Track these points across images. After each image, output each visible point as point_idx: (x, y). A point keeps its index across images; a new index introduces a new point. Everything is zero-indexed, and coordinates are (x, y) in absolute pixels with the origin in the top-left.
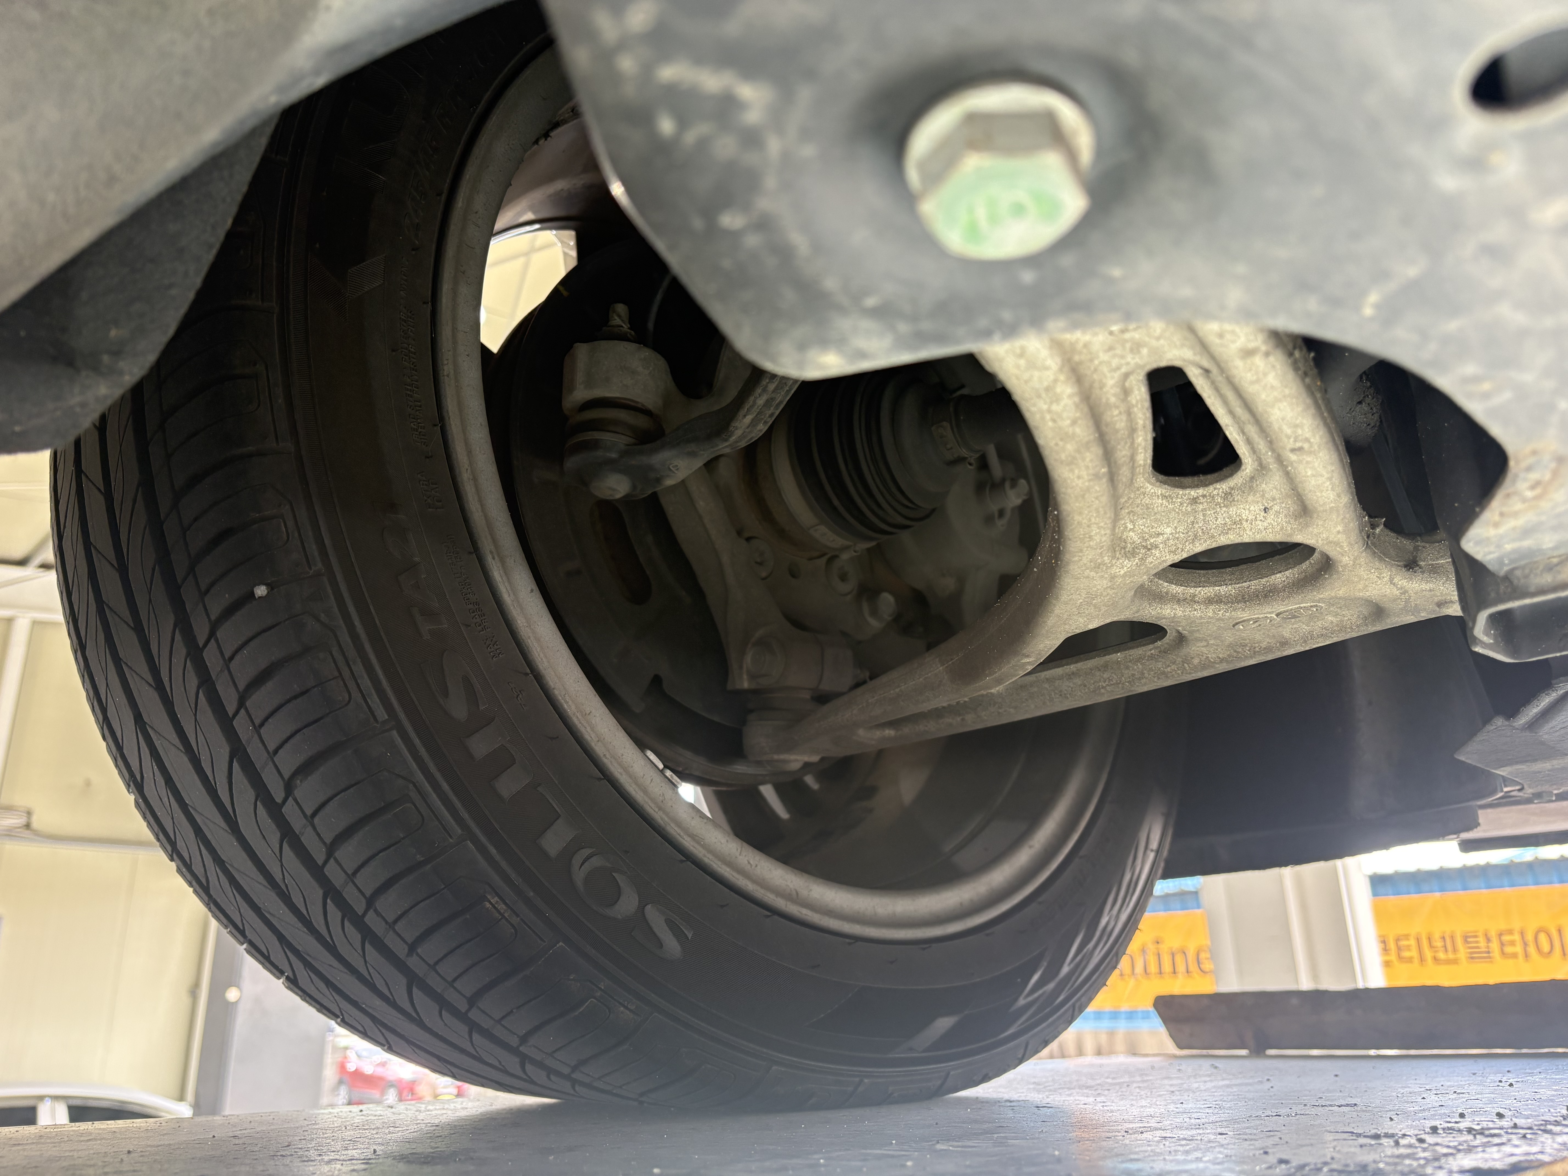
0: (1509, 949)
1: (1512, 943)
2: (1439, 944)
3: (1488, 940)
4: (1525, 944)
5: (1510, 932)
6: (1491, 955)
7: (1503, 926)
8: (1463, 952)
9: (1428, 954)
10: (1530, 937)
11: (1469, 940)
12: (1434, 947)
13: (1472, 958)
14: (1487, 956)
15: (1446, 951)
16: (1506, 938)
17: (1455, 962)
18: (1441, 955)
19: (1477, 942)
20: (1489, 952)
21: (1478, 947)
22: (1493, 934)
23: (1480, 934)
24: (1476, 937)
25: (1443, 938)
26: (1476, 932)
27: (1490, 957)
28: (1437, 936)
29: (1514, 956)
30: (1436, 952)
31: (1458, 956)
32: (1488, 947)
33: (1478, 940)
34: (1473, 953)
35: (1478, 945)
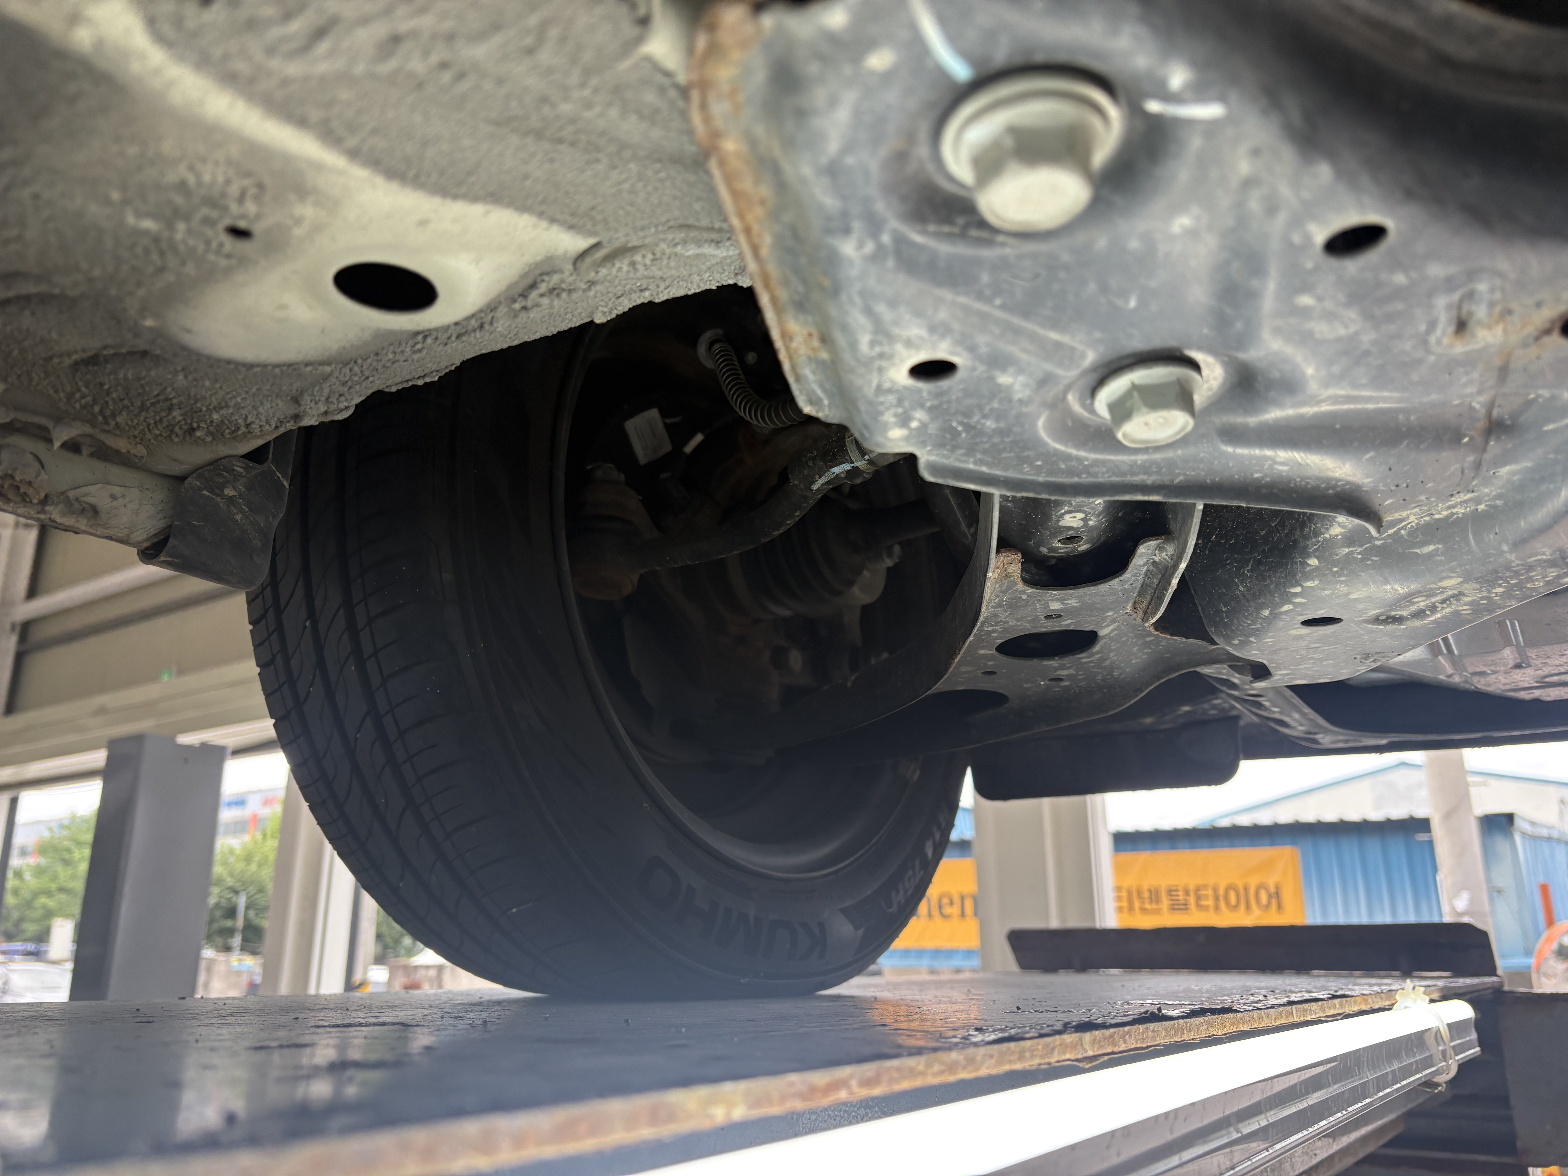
0: (1204, 903)
1: (1206, 897)
2: (1146, 895)
3: (1187, 893)
4: (1217, 898)
5: (1205, 887)
6: (1188, 906)
7: (1200, 882)
8: (1165, 903)
9: (1137, 905)
10: (1221, 892)
11: (1173, 893)
12: (1143, 898)
13: (1173, 909)
14: (1184, 907)
15: (1151, 902)
16: (1203, 892)
17: (1157, 912)
18: (1148, 906)
19: (1177, 895)
20: (1186, 905)
21: (1178, 900)
22: (1192, 888)
23: (1180, 888)
24: (1177, 891)
25: (1150, 891)
26: (1177, 886)
27: (1187, 909)
28: (1145, 887)
29: (1206, 908)
30: (1143, 903)
31: (1161, 906)
32: (1186, 900)
33: (1178, 893)
34: (1173, 905)
35: (1178, 898)
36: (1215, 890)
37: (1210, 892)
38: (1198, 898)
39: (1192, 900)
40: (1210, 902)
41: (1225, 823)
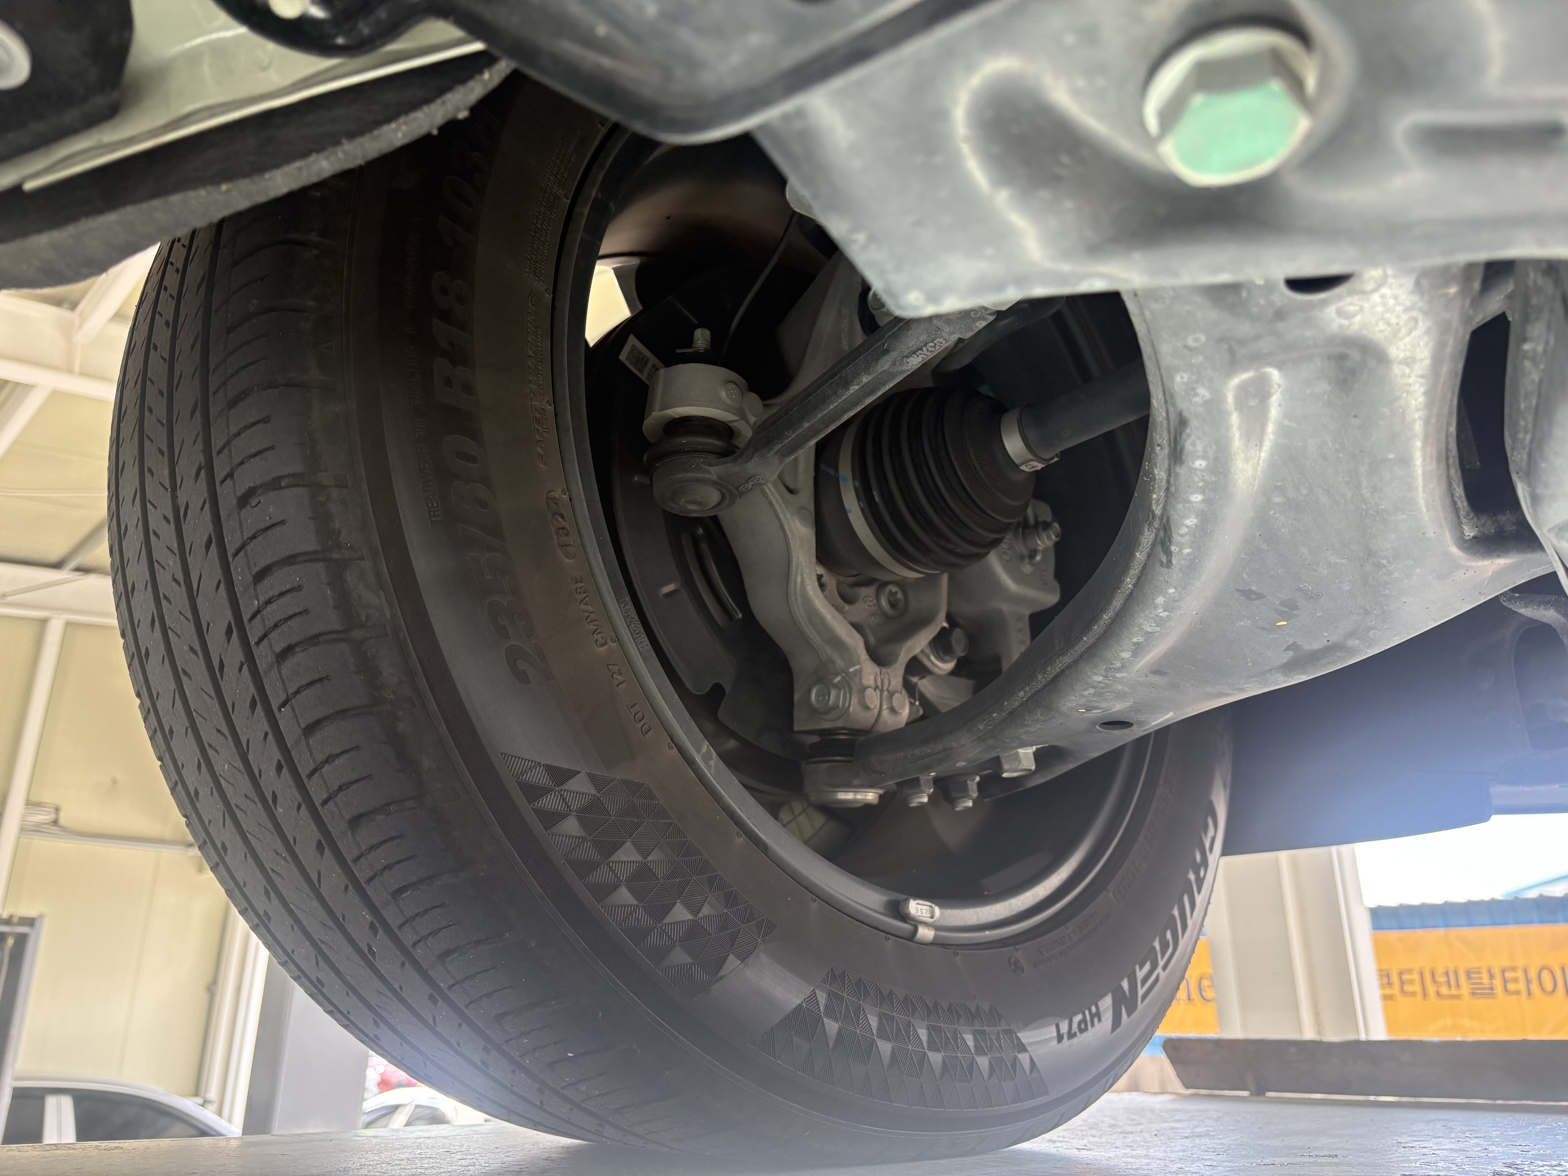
0: (1511, 987)
1: (1515, 980)
2: (1442, 978)
3: (1491, 976)
4: (1528, 981)
5: (1514, 969)
6: (1494, 991)
7: (1506, 963)
8: (1466, 988)
9: (1431, 989)
10: (1533, 975)
11: (1472, 976)
12: (1437, 982)
13: (1475, 994)
14: (1490, 993)
15: (1450, 986)
16: (1509, 975)
17: (1458, 997)
18: (1444, 990)
19: (1480, 978)
20: (1491, 989)
21: (1481, 984)
22: (1496, 970)
23: (1483, 970)
24: (1480, 973)
25: (1447, 974)
26: (1479, 968)
29: (1517, 993)
30: (1438, 987)
31: (1461, 991)
32: (1492, 984)
33: (1481, 975)
34: (1473, 989)
35: (1482, 981)
36: (1526, 971)
37: (1520, 974)
38: (1505, 981)
39: (1498, 982)
40: (1521, 986)
41: (1533, 894)
